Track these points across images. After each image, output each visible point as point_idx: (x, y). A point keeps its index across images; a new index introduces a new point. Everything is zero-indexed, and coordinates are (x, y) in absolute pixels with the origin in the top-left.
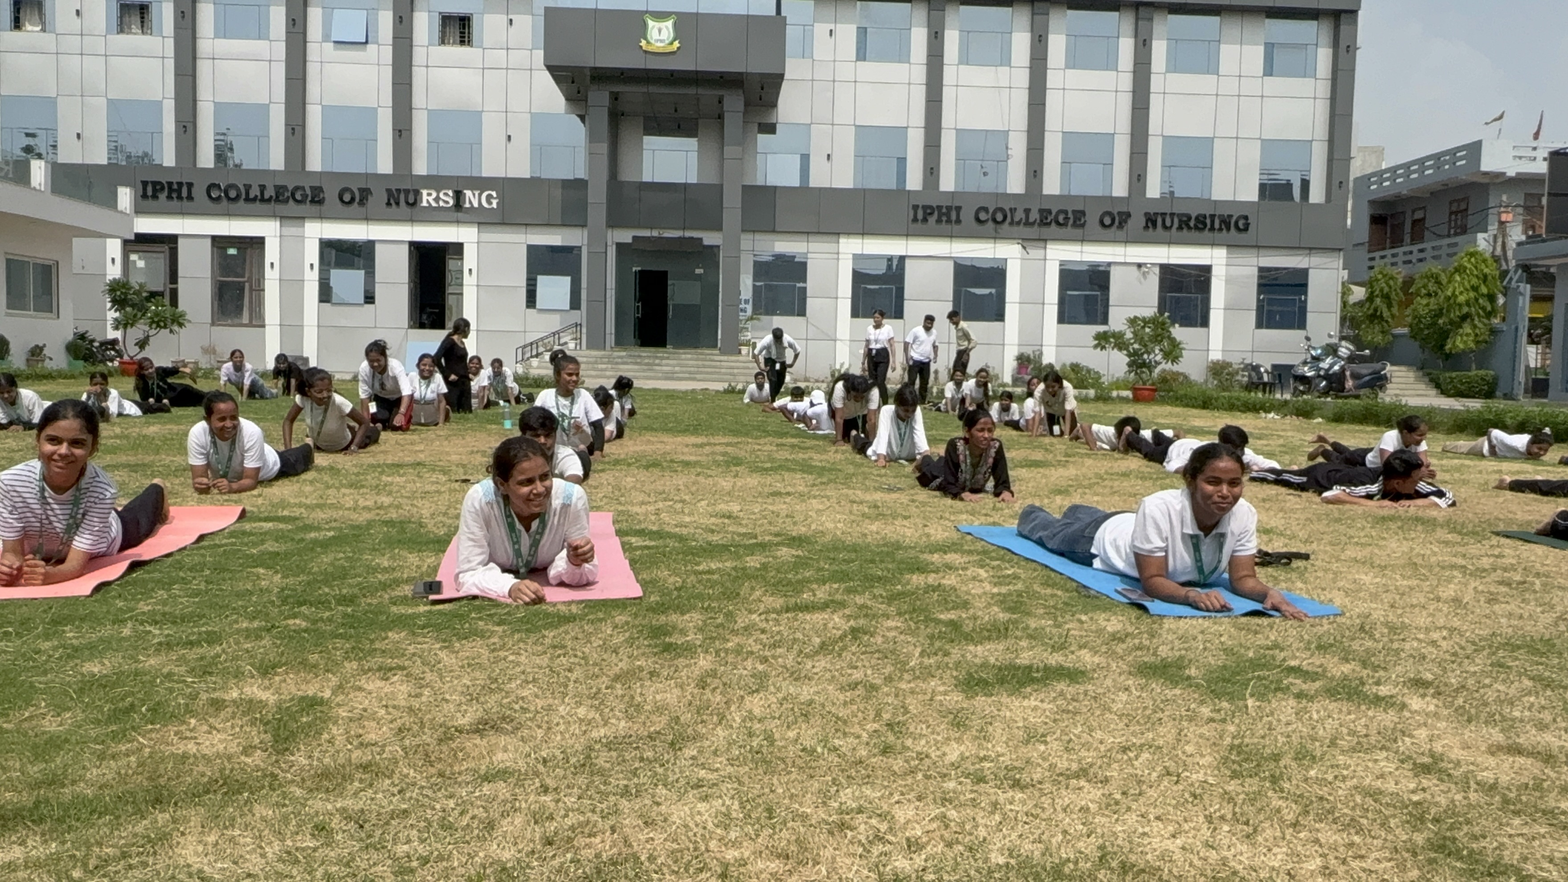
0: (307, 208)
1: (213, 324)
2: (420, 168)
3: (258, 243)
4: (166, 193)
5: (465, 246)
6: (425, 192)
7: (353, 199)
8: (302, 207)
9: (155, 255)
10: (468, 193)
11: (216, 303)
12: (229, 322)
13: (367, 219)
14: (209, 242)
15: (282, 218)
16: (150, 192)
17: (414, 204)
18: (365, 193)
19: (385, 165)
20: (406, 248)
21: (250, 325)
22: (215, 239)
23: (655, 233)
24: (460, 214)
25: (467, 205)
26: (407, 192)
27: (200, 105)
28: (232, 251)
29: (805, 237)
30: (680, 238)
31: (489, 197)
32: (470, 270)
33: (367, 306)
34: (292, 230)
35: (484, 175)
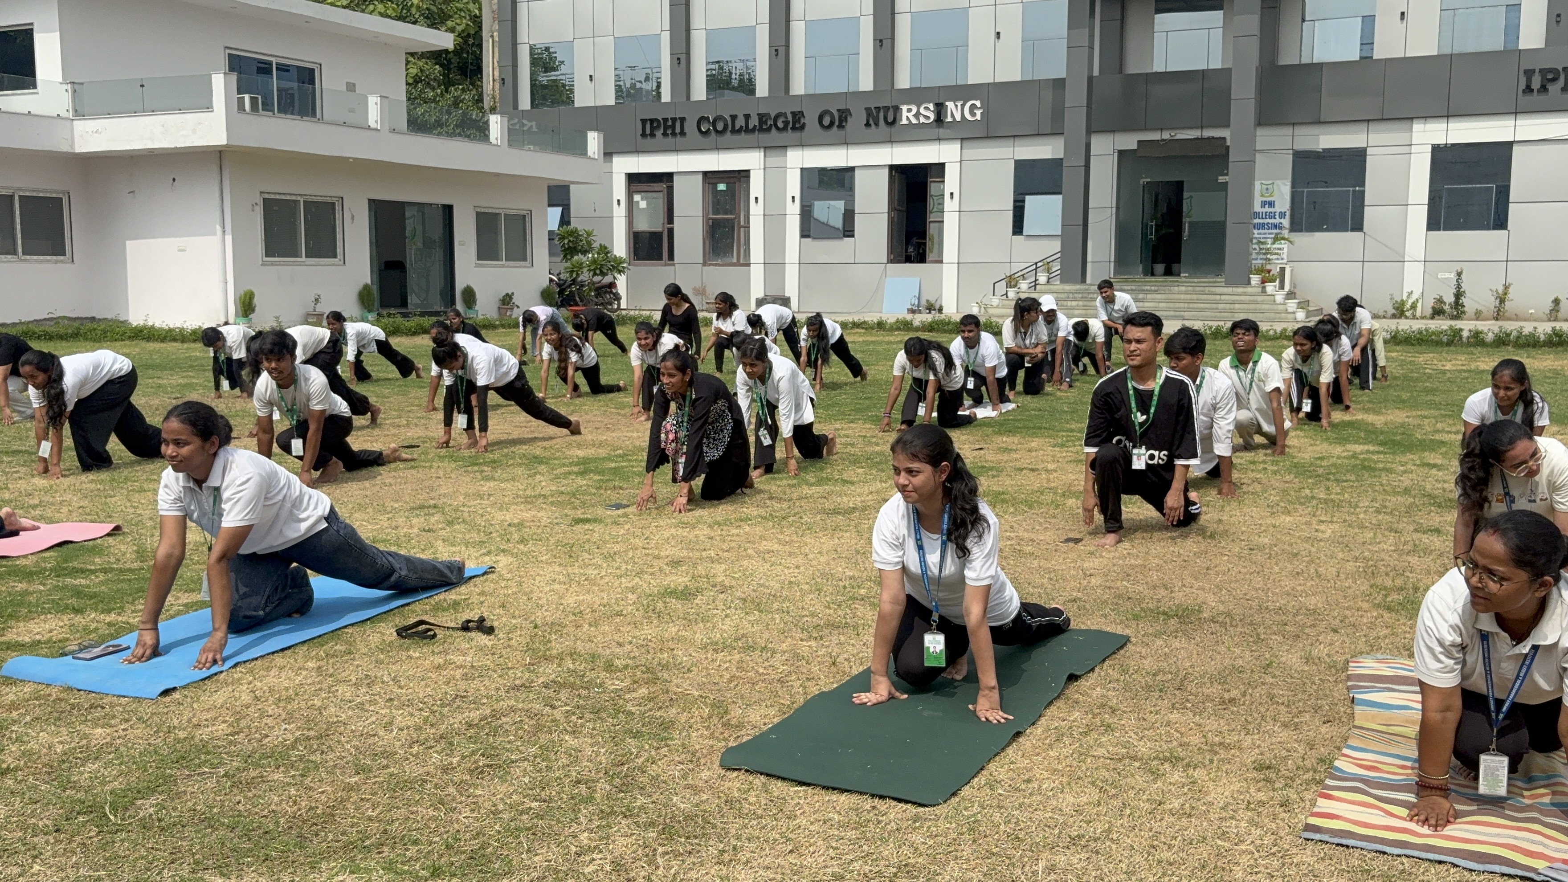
0: (789, 135)
1: (705, 264)
2: (903, 81)
3: (744, 175)
4: (662, 131)
5: (947, 166)
6: (904, 108)
7: (832, 124)
8: (784, 135)
9: (654, 195)
10: (950, 105)
11: (707, 242)
12: (719, 261)
13: (846, 143)
14: (700, 177)
15: (765, 148)
16: (648, 131)
17: (894, 121)
18: (844, 116)
19: (866, 83)
20: (886, 171)
21: (738, 264)
22: (705, 174)
23: (1166, 135)
24: (942, 132)
25: (949, 119)
26: (887, 109)
27: (694, 34)
28: (722, 187)
29: (1364, 126)
30: (1197, 139)
31: (973, 107)
32: (952, 194)
33: (846, 239)
34: (775, 160)
35: (970, 81)
